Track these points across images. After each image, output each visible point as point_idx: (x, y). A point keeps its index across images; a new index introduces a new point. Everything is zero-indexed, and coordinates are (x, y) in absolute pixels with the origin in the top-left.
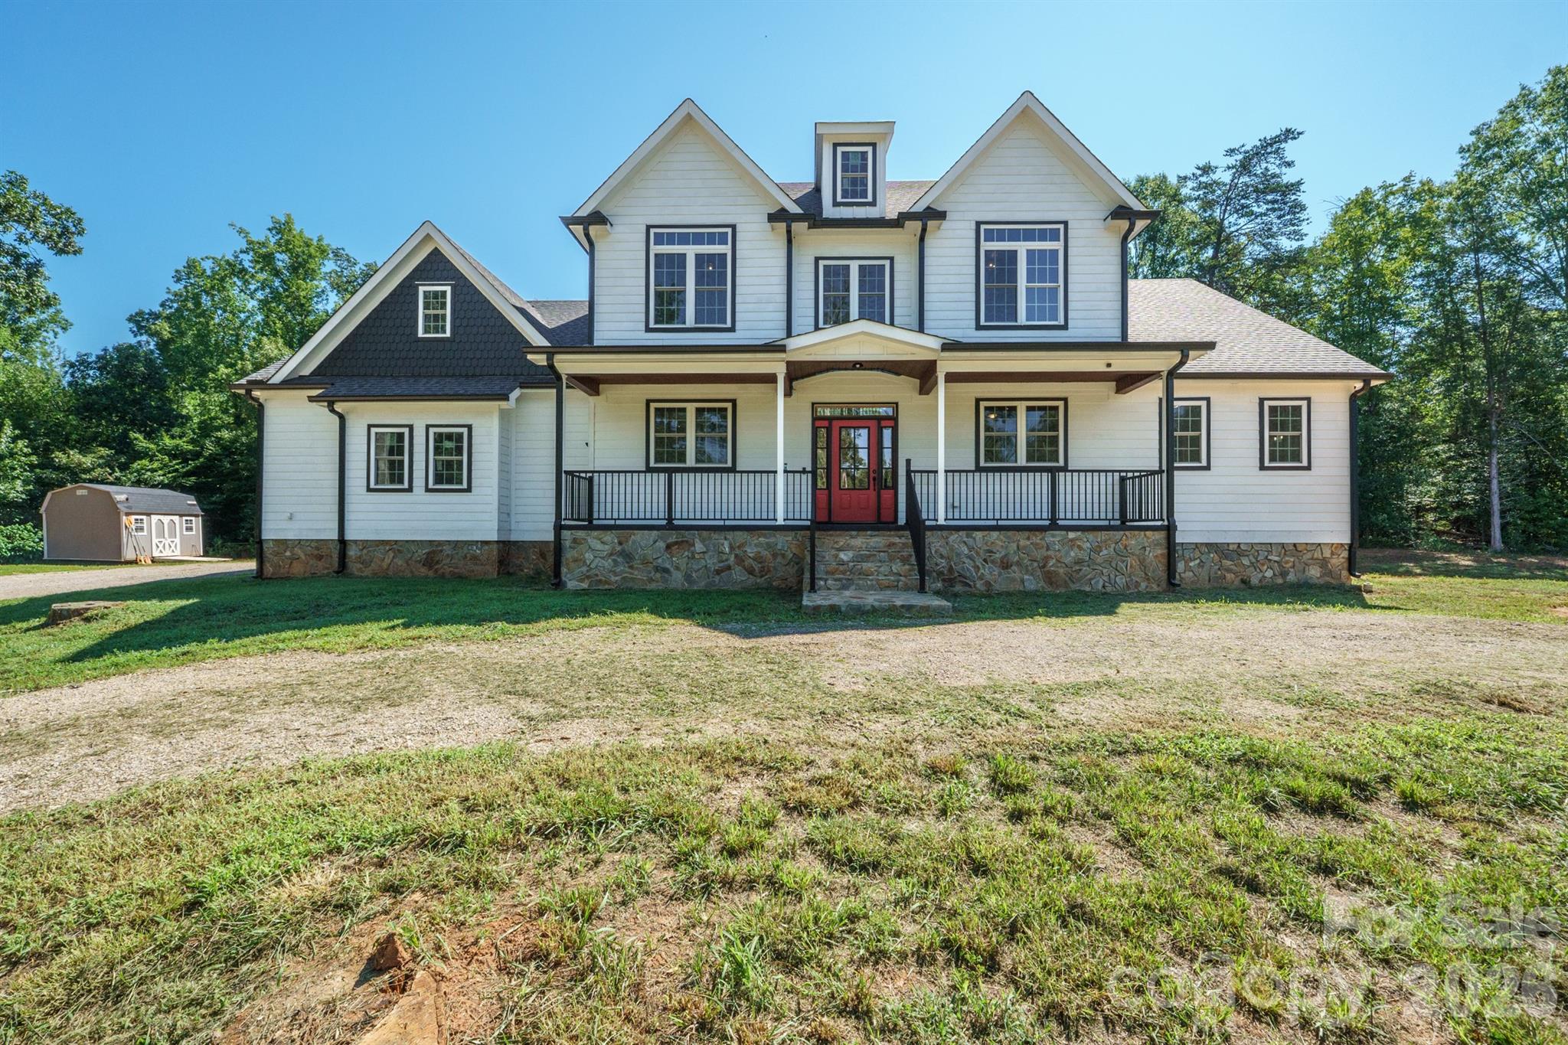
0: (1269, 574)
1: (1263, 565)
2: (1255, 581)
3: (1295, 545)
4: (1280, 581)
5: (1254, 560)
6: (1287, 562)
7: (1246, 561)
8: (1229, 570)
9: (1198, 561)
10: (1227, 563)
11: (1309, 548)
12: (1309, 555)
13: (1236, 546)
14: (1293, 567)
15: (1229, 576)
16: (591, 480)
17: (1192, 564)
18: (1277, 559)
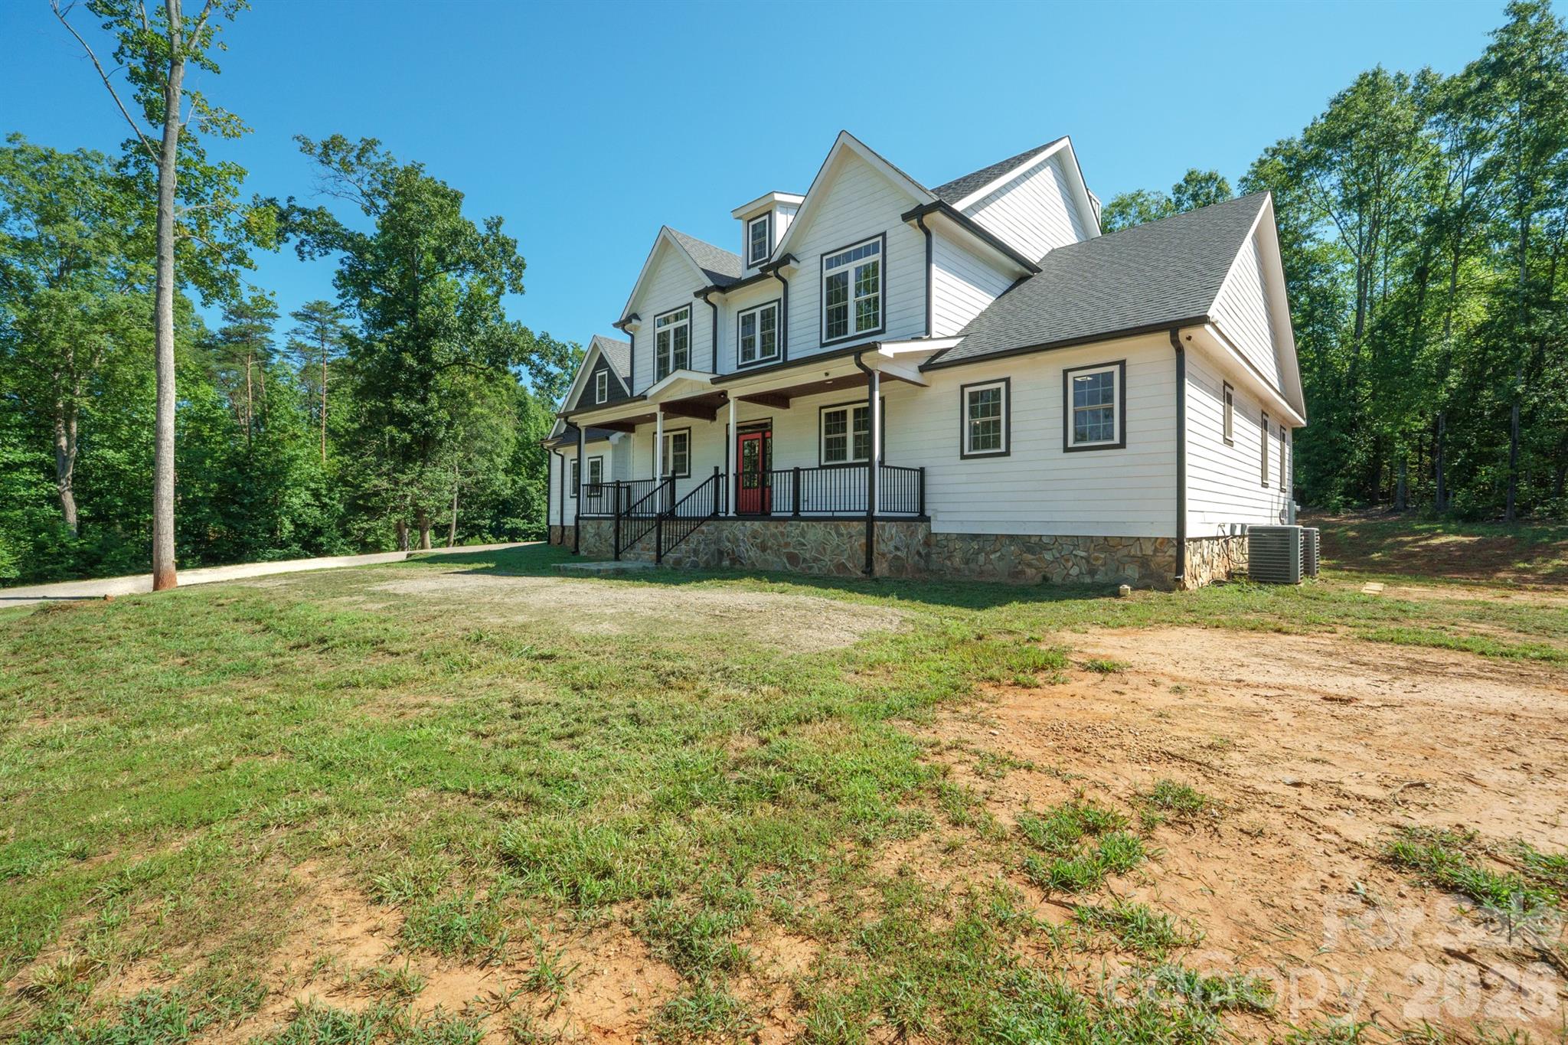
0: (1074, 571)
1: (1067, 560)
2: (1057, 579)
3: (1106, 538)
4: (1088, 580)
5: (1058, 555)
6: (1097, 559)
7: (1048, 556)
8: (1030, 565)
9: (998, 554)
10: (1029, 557)
11: (1124, 542)
12: (1125, 552)
13: (1037, 539)
14: (1104, 565)
15: (1030, 572)
16: (628, 488)
17: (992, 557)
18: (1083, 554)
